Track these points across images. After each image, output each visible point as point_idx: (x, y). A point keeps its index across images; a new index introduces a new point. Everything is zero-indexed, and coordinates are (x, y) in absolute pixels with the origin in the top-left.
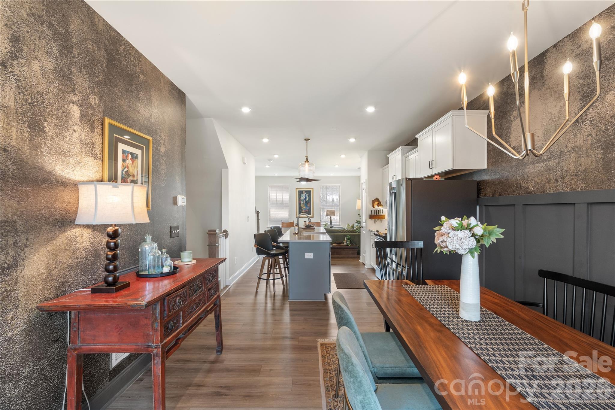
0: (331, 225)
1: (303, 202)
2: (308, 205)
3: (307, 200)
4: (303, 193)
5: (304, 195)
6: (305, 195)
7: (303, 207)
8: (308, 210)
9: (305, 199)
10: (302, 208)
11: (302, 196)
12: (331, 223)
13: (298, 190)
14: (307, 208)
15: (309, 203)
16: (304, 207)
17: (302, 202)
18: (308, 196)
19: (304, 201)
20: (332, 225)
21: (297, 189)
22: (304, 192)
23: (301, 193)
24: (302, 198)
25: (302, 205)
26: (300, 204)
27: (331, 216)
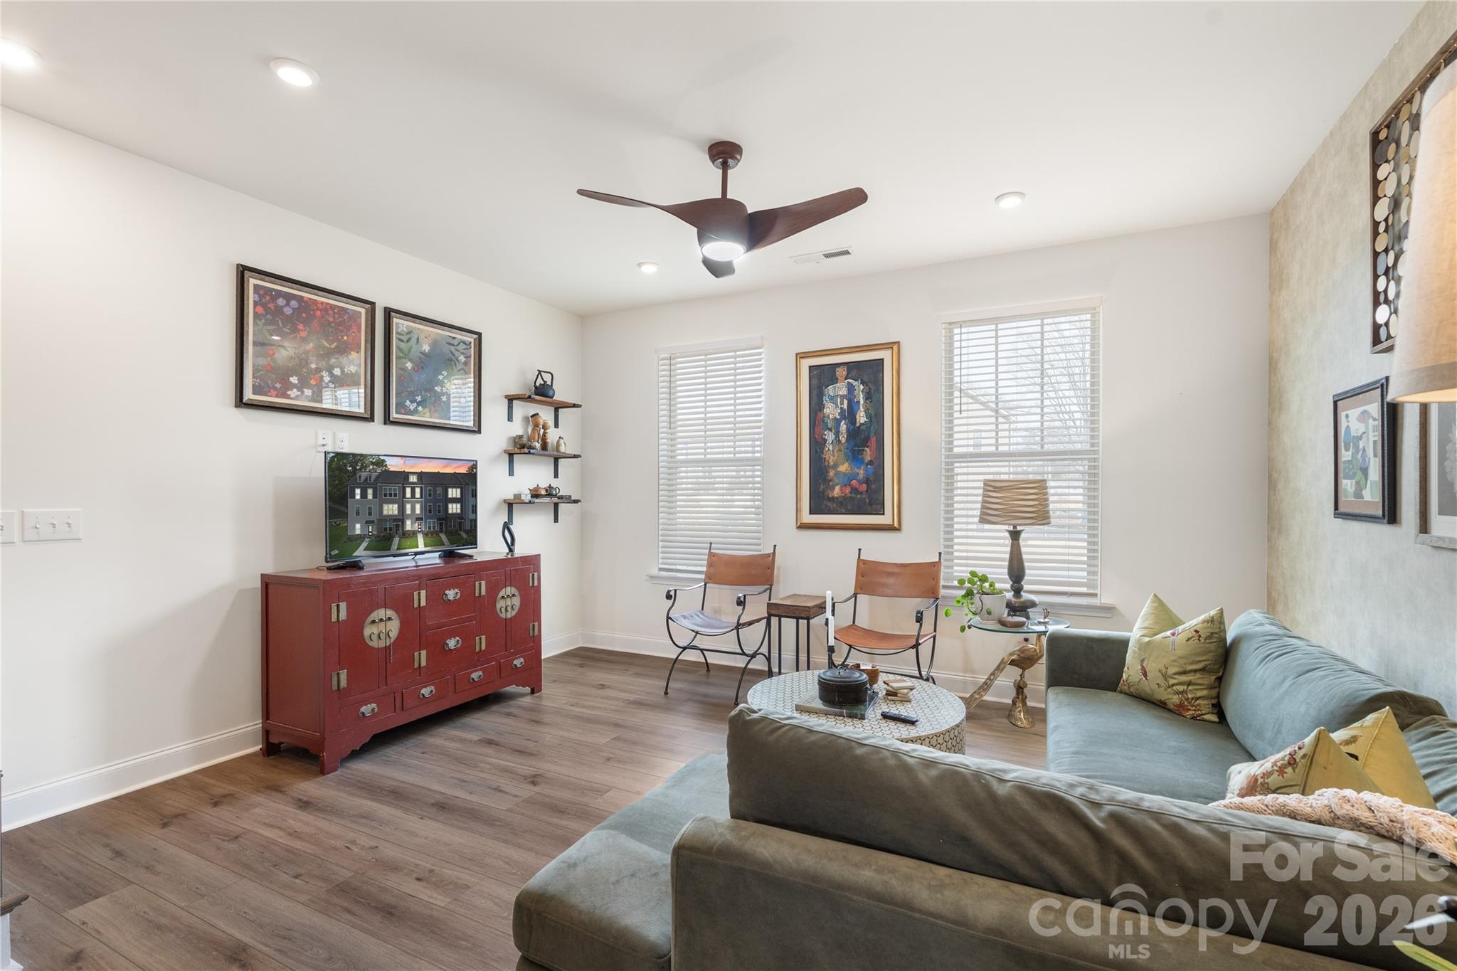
0: (1017, 591)
1: (837, 434)
2: (868, 455)
3: (861, 418)
4: (834, 380)
5: (844, 391)
6: (851, 388)
7: (835, 466)
8: (867, 481)
9: (850, 415)
10: (832, 473)
11: (832, 399)
12: (1017, 572)
13: (806, 363)
14: (861, 473)
15: (873, 439)
16: (844, 468)
17: (830, 436)
18: (868, 397)
19: (843, 427)
20: (1025, 596)
21: (801, 356)
22: (841, 372)
23: (822, 377)
24: (831, 411)
25: (831, 453)
26: (817, 445)
27: (1019, 528)
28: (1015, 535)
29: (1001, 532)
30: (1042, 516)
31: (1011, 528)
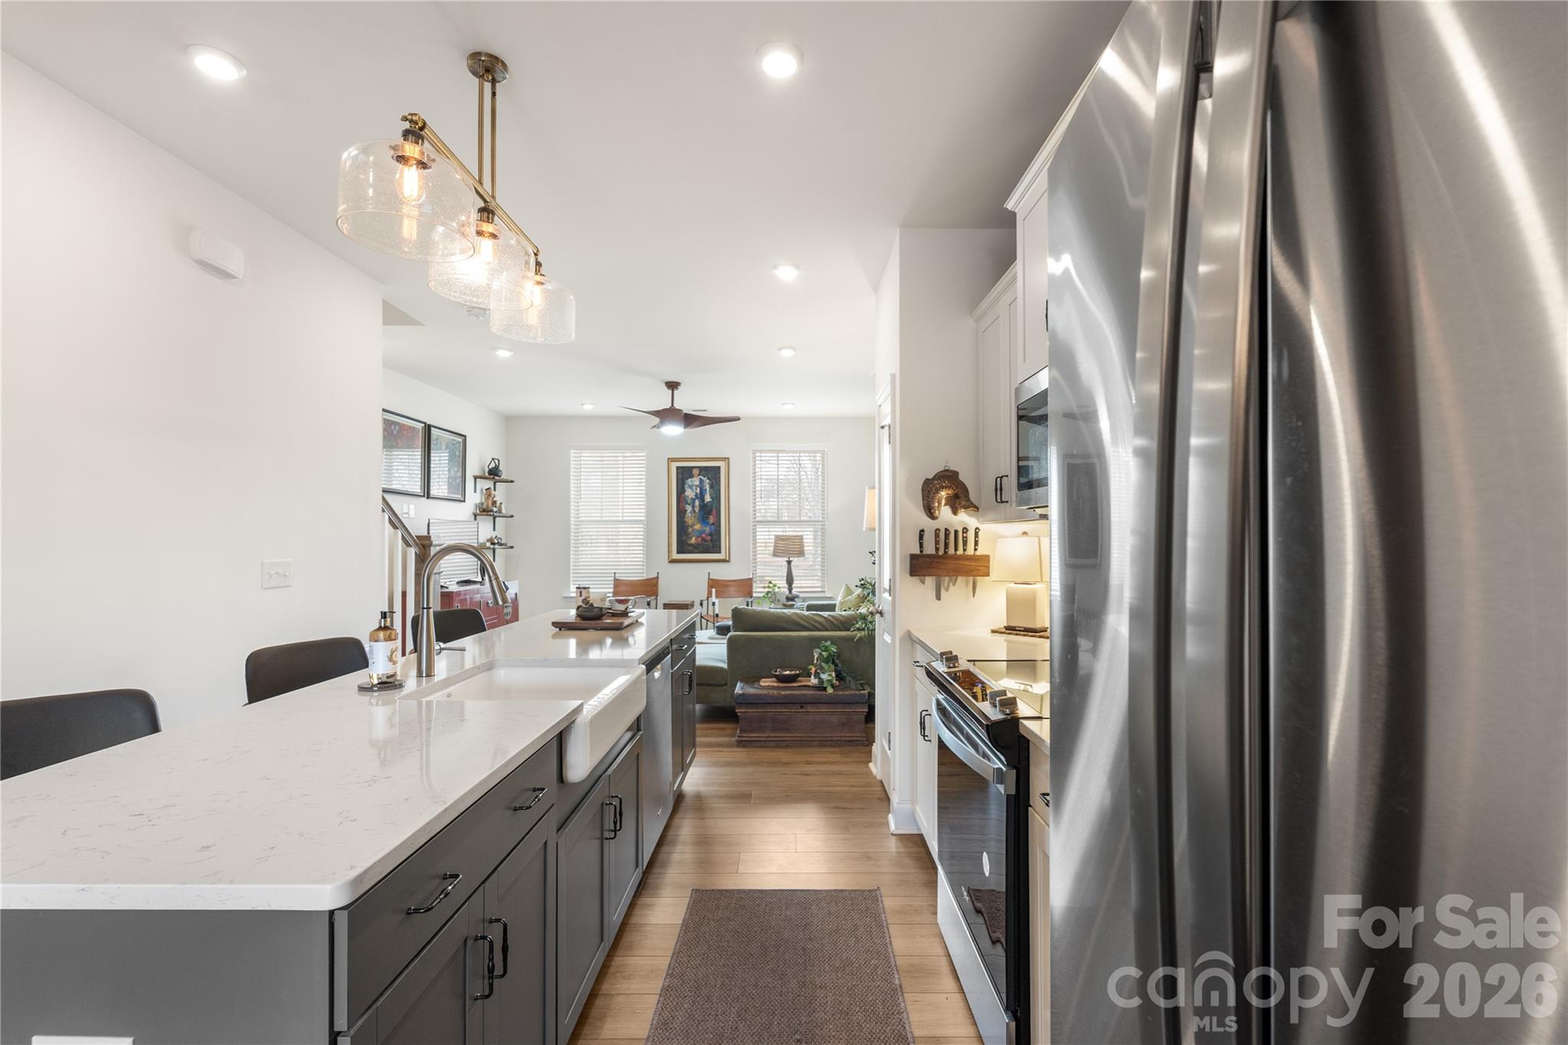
0: (790, 590)
1: (693, 507)
2: (711, 519)
3: (708, 498)
4: (691, 476)
5: (697, 483)
6: (701, 481)
7: (693, 525)
8: (711, 534)
9: (701, 496)
10: (690, 530)
11: (690, 487)
12: (790, 581)
13: (674, 465)
14: (707, 529)
15: (714, 511)
16: (697, 527)
17: (689, 508)
18: (712, 487)
19: (697, 503)
20: (795, 591)
21: (671, 460)
22: (696, 472)
23: (684, 474)
24: (690, 493)
25: (690, 517)
26: (681, 513)
27: (791, 559)
28: (789, 562)
29: (783, 561)
30: (801, 553)
31: (787, 559)
